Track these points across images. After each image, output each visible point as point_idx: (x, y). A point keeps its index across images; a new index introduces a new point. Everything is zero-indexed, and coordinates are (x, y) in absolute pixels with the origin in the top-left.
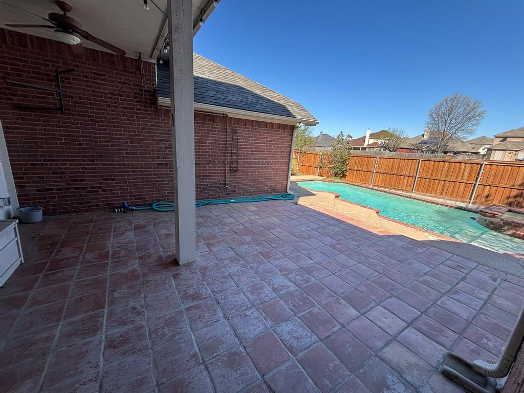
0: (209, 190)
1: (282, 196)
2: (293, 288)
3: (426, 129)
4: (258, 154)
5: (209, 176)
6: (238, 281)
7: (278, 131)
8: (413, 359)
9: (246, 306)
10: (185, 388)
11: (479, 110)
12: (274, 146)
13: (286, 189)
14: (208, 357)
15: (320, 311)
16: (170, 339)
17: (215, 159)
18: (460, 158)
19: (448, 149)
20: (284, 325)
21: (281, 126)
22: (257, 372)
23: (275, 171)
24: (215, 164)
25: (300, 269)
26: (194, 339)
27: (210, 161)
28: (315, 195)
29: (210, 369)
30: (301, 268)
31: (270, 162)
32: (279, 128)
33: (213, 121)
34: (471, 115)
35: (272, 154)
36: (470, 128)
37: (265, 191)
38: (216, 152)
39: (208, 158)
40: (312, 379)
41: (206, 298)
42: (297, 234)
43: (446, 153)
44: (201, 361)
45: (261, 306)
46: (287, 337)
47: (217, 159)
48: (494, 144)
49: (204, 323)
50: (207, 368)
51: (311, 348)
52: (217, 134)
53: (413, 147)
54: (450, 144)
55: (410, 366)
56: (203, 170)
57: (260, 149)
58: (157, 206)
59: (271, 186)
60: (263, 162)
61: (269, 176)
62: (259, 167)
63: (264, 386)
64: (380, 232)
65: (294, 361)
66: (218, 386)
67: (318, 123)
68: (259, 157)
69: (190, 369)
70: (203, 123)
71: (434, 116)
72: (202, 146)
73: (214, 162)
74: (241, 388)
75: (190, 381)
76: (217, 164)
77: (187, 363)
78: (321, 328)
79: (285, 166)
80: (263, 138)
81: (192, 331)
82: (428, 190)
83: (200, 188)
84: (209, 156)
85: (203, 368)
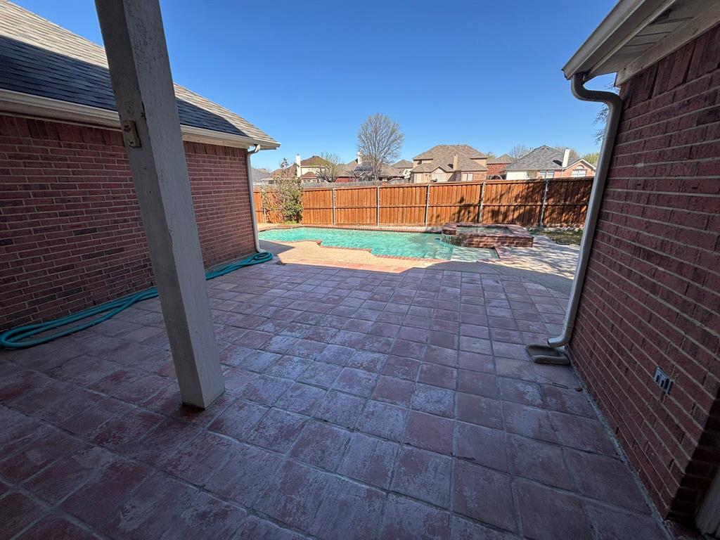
0: (129, 276)
1: (254, 259)
2: (382, 358)
3: (359, 153)
4: (201, 197)
5: (122, 250)
6: (318, 383)
7: (225, 159)
8: (516, 364)
9: (360, 404)
10: (402, 532)
11: (399, 133)
12: (225, 183)
13: (255, 246)
14: (385, 482)
15: (429, 366)
16: (317, 503)
17: (125, 215)
18: (393, 183)
19: (382, 175)
20: (415, 397)
21: (227, 151)
22: (443, 456)
23: (233, 223)
24: (128, 226)
25: (368, 335)
26: (347, 480)
27: (116, 222)
28: (293, 248)
29: (403, 491)
30: (368, 333)
31: (223, 208)
32: (226, 154)
33: (104, 142)
34: (394, 139)
35: (224, 196)
36: (394, 151)
37: (225, 256)
38: (125, 203)
39: (112, 216)
40: (483, 426)
41: (303, 426)
42: (324, 299)
43: (381, 179)
44: (384, 493)
45: (374, 394)
46: (430, 407)
47: (132, 214)
48: (414, 167)
49: (336, 455)
50: (397, 493)
51: (456, 403)
52: (119, 168)
53: (350, 175)
54: (383, 170)
55: (520, 369)
56: (104, 241)
57: (202, 189)
58: (12, 339)
59: (233, 246)
60: (213, 210)
61: (227, 232)
62: (208, 219)
63: (462, 462)
64: (395, 270)
65: (458, 423)
66: (428, 498)
67: (279, 145)
68: (204, 202)
69: (382, 510)
70: (82, 147)
71: (363, 137)
72: (91, 193)
73: (125, 221)
74: (448, 481)
75: (398, 520)
76: (132, 226)
77: (371, 508)
78: (444, 379)
79: (246, 213)
80: (205, 170)
81: (332, 473)
82: (391, 220)
83: (109, 276)
84: (111, 210)
85: (394, 497)
